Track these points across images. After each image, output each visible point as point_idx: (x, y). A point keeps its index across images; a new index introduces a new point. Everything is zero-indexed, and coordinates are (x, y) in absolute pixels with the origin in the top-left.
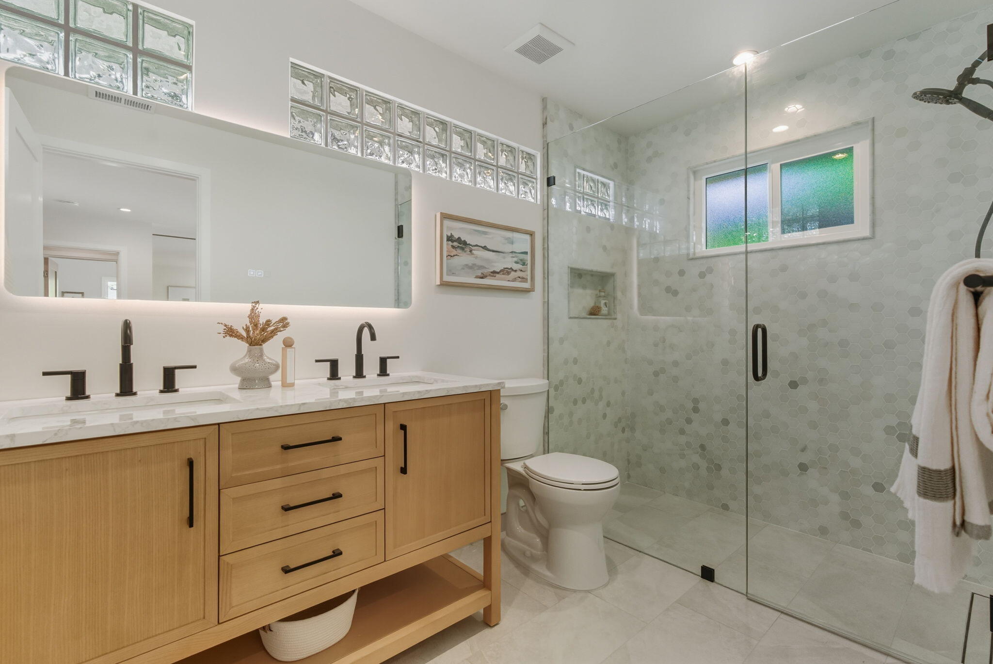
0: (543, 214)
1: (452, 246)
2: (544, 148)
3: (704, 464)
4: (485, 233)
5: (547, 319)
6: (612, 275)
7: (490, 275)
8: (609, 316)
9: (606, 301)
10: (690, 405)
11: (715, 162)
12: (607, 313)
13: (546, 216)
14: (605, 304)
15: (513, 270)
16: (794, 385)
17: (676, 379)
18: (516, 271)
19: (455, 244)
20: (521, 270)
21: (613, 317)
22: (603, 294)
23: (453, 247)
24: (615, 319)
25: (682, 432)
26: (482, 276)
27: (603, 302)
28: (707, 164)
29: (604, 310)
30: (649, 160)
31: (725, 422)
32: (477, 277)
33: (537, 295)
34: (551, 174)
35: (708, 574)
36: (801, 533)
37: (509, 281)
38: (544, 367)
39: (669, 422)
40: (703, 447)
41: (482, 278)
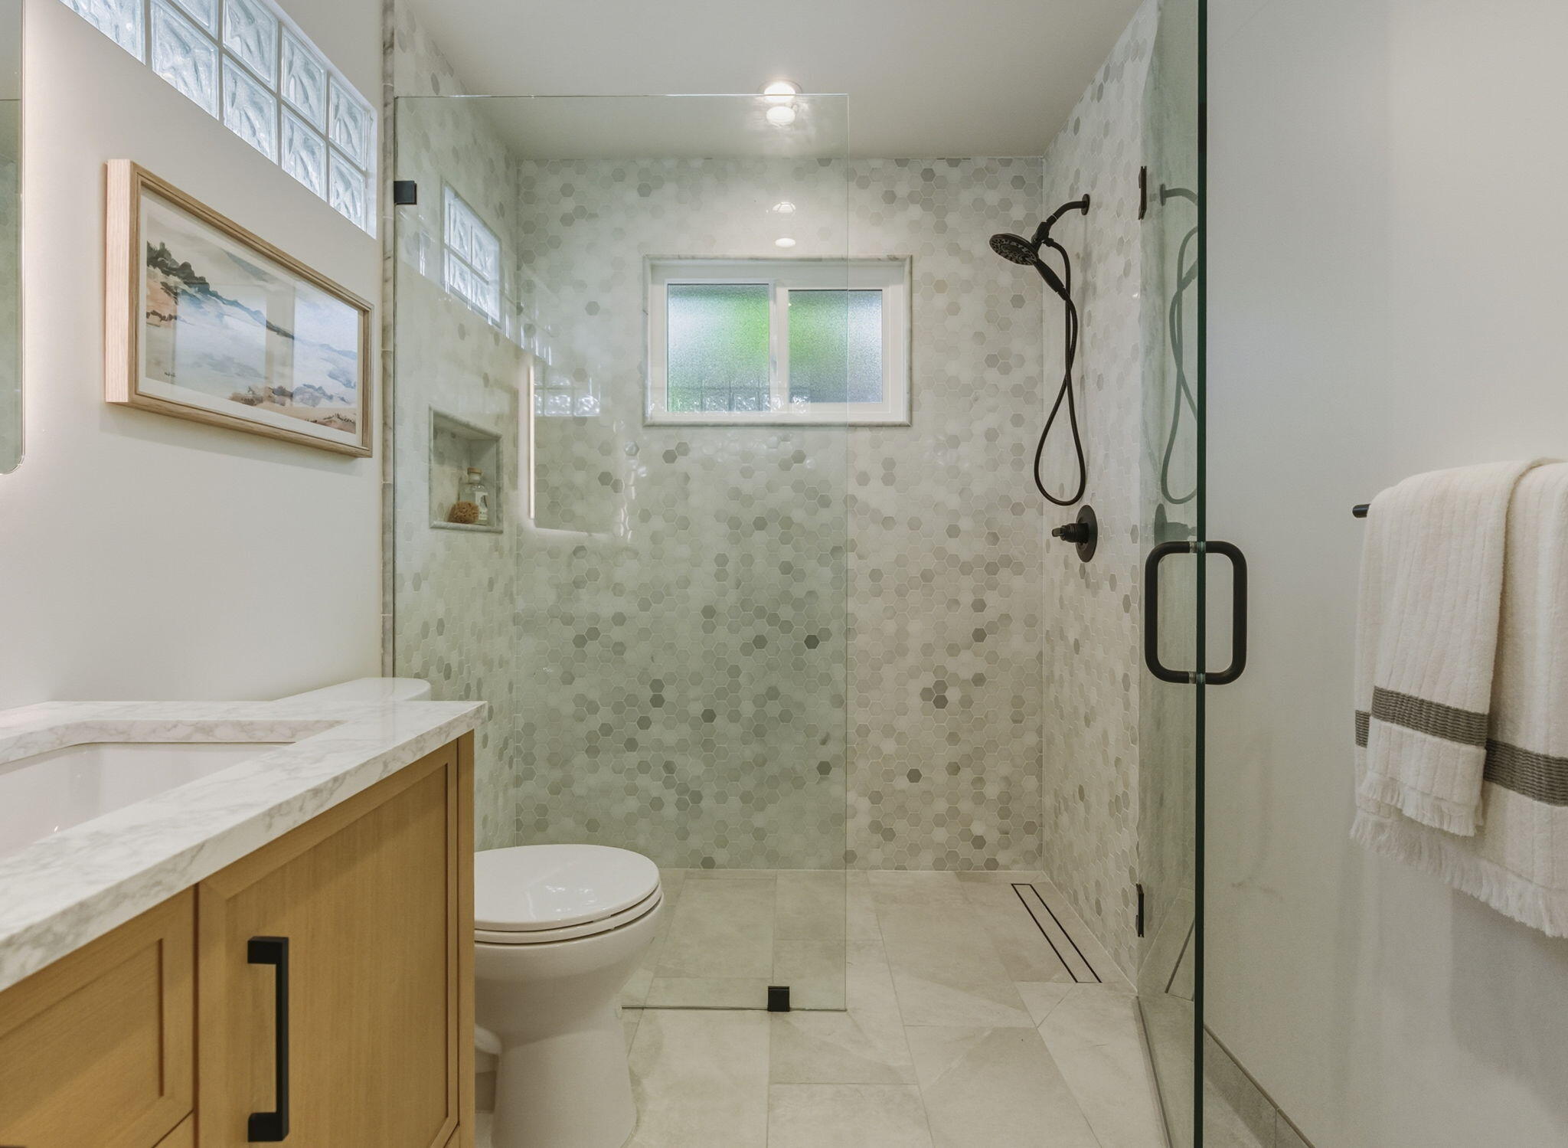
0: (384, 270)
1: (164, 284)
2: (386, 105)
3: (671, 796)
4: (258, 274)
5: (389, 527)
6: (496, 439)
7: (270, 399)
8: (493, 528)
9: (486, 494)
10: (648, 693)
11: (693, 258)
12: (485, 519)
13: (390, 274)
14: (484, 499)
15: (324, 394)
16: (812, 642)
17: (619, 648)
18: (331, 398)
19: (173, 280)
20: (343, 399)
21: (495, 527)
22: (477, 478)
23: (167, 288)
24: (501, 532)
25: (631, 745)
26: (250, 396)
27: (479, 495)
28: (680, 258)
29: (483, 513)
30: (567, 220)
31: (709, 716)
32: (235, 398)
33: (370, 467)
34: (404, 176)
35: (779, 1000)
36: (823, 870)
37: (315, 422)
38: (383, 646)
39: (606, 730)
40: (669, 767)
41: (250, 402)
